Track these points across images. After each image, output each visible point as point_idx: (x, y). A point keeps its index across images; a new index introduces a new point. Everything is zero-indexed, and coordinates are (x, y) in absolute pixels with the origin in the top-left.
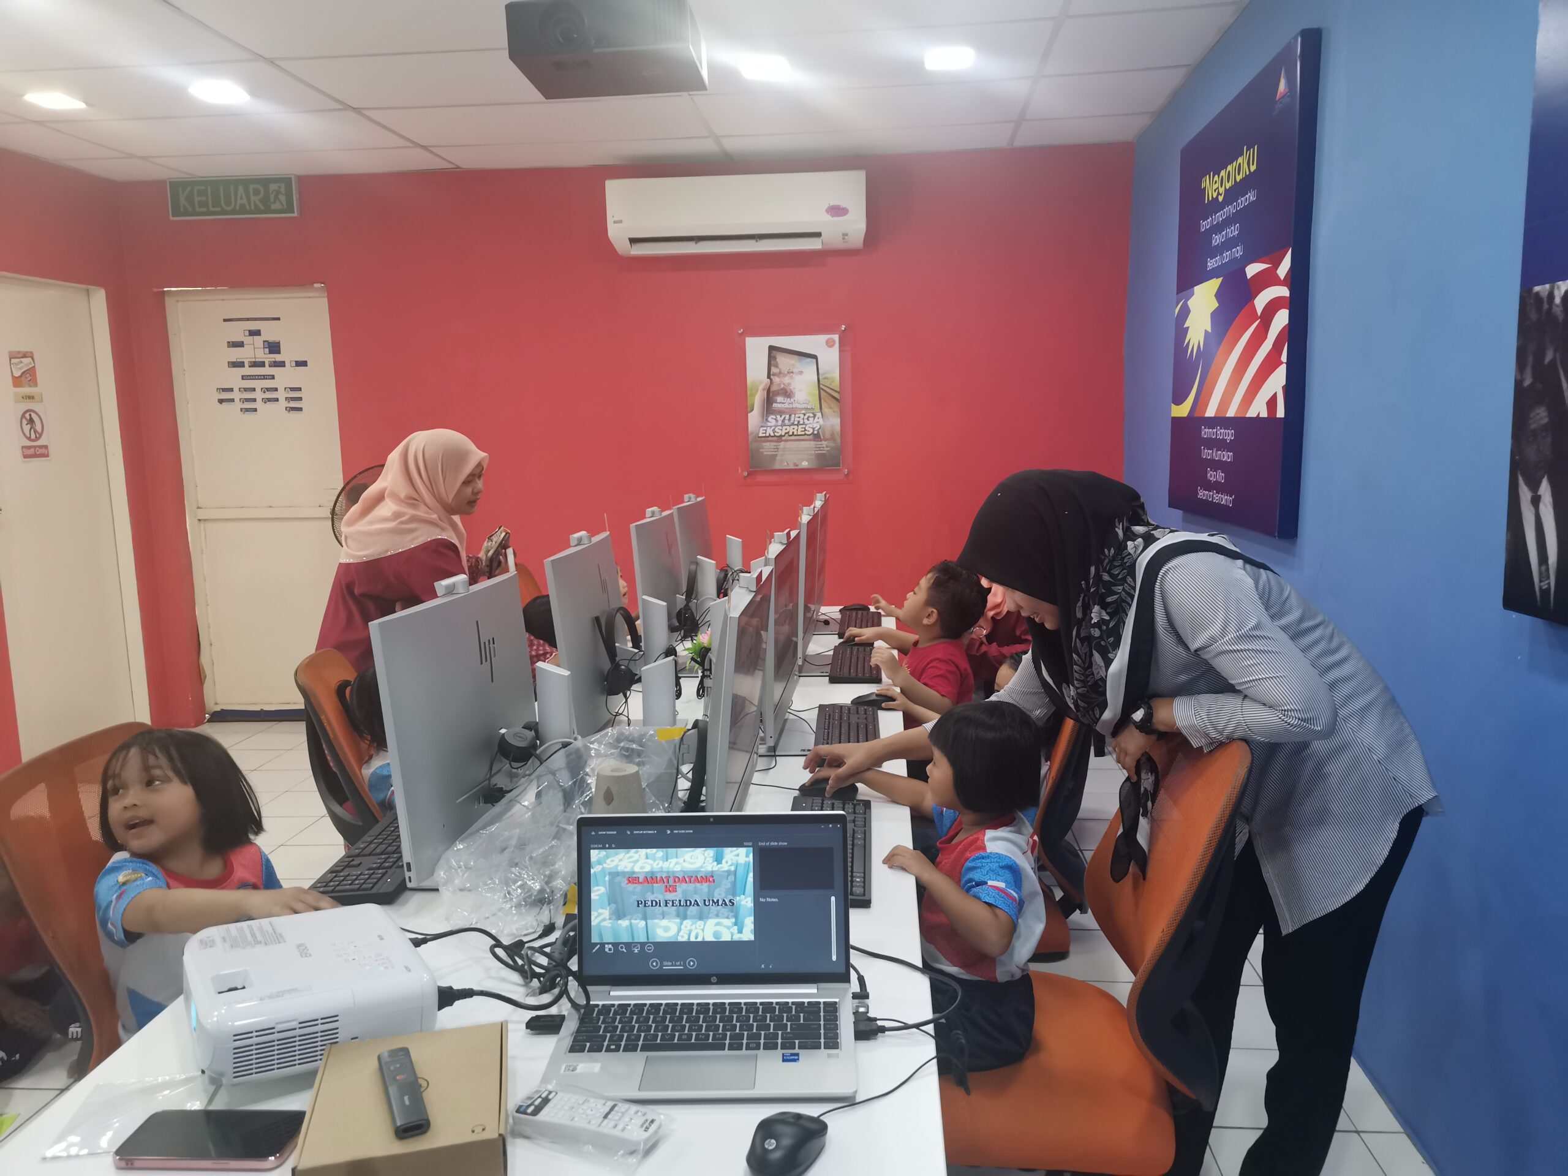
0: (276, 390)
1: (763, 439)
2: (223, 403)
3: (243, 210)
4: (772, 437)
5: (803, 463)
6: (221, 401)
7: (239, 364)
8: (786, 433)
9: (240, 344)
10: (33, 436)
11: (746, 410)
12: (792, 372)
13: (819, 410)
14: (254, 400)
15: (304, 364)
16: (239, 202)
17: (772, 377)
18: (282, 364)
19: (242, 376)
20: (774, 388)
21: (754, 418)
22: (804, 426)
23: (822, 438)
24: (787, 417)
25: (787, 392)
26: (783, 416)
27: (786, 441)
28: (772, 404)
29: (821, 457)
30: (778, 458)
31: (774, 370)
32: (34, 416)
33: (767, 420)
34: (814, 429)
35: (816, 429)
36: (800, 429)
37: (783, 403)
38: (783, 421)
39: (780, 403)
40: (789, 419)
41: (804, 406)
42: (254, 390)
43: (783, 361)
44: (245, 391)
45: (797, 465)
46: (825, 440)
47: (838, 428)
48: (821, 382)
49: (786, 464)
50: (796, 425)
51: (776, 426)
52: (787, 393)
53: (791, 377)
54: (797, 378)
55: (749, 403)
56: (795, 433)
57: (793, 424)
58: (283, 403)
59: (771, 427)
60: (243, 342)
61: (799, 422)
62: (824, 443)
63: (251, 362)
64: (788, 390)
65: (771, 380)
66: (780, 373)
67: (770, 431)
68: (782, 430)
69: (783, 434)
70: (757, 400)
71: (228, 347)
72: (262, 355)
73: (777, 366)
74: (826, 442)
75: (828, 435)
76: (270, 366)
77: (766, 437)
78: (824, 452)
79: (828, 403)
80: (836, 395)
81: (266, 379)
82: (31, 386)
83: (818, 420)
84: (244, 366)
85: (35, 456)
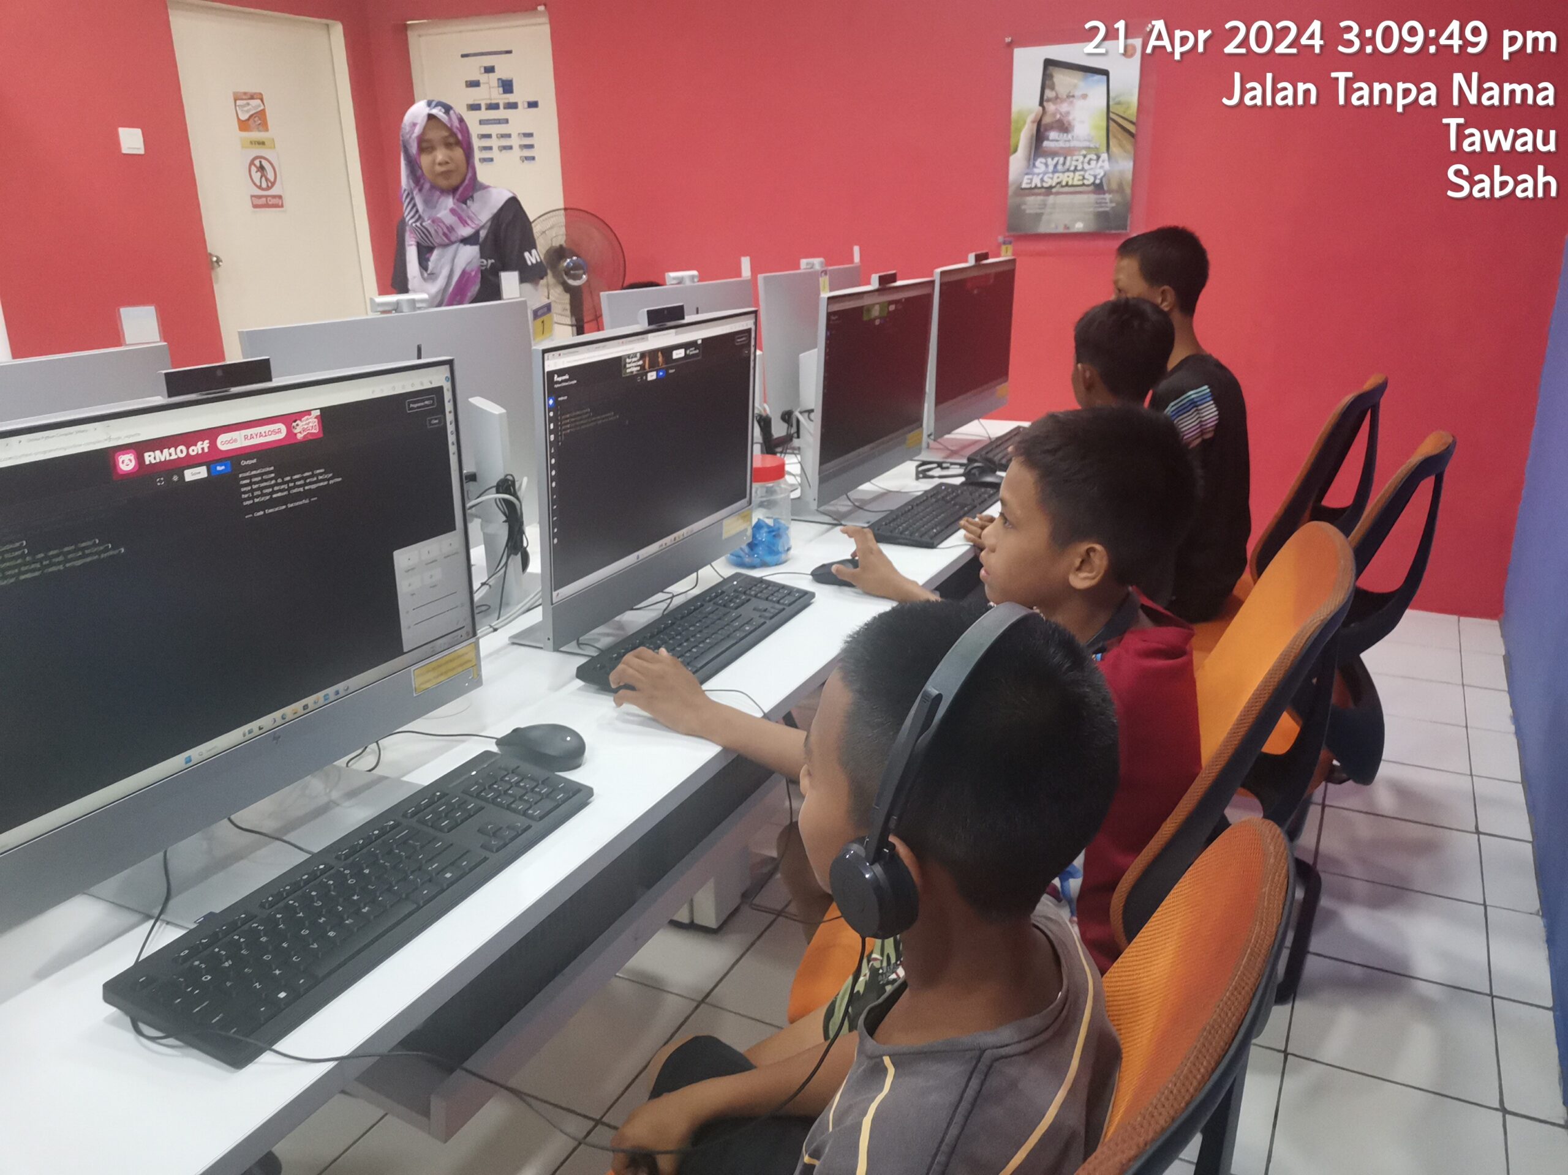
0: (509, 136)
1: (1027, 191)
4: (1040, 188)
5: (1077, 226)
7: (475, 107)
8: (1058, 183)
9: (474, 84)
10: (264, 185)
11: (1008, 150)
12: (1073, 96)
13: (1104, 148)
14: (490, 148)
15: (535, 104)
17: (1045, 104)
18: (513, 106)
19: (480, 120)
20: (1047, 120)
21: (1017, 162)
22: (1082, 173)
23: (1105, 188)
24: (1061, 160)
25: (1064, 124)
26: (1056, 159)
27: (1058, 193)
28: (1042, 142)
29: (1102, 216)
30: (1044, 218)
31: (1049, 94)
32: (264, 163)
33: (1034, 165)
34: (1095, 177)
35: (1099, 177)
36: (1075, 179)
37: (1057, 141)
38: (1056, 166)
39: (1054, 140)
40: (1064, 164)
41: (1086, 144)
42: (489, 136)
43: (1063, 80)
45: (1068, 228)
46: (1110, 192)
47: (1129, 176)
48: (1111, 109)
49: (1054, 225)
50: (1071, 171)
51: (1045, 173)
52: (1064, 127)
53: (1072, 102)
54: (1079, 103)
55: (1013, 142)
56: (1070, 183)
57: (1068, 170)
58: (517, 151)
59: (1038, 174)
60: (479, 81)
61: (1076, 167)
62: (1108, 196)
63: (486, 104)
64: (1065, 122)
65: (1044, 108)
66: (1057, 98)
67: (1036, 181)
68: (1052, 178)
69: (1054, 184)
70: (1024, 137)
71: (467, 87)
72: (498, 96)
73: (1053, 88)
74: (1111, 196)
75: (1114, 186)
76: (504, 108)
77: (1031, 189)
78: (1107, 209)
79: (1119, 140)
80: (1132, 128)
81: (501, 123)
82: (260, 131)
83: (1103, 164)
84: (481, 109)
85: (267, 206)
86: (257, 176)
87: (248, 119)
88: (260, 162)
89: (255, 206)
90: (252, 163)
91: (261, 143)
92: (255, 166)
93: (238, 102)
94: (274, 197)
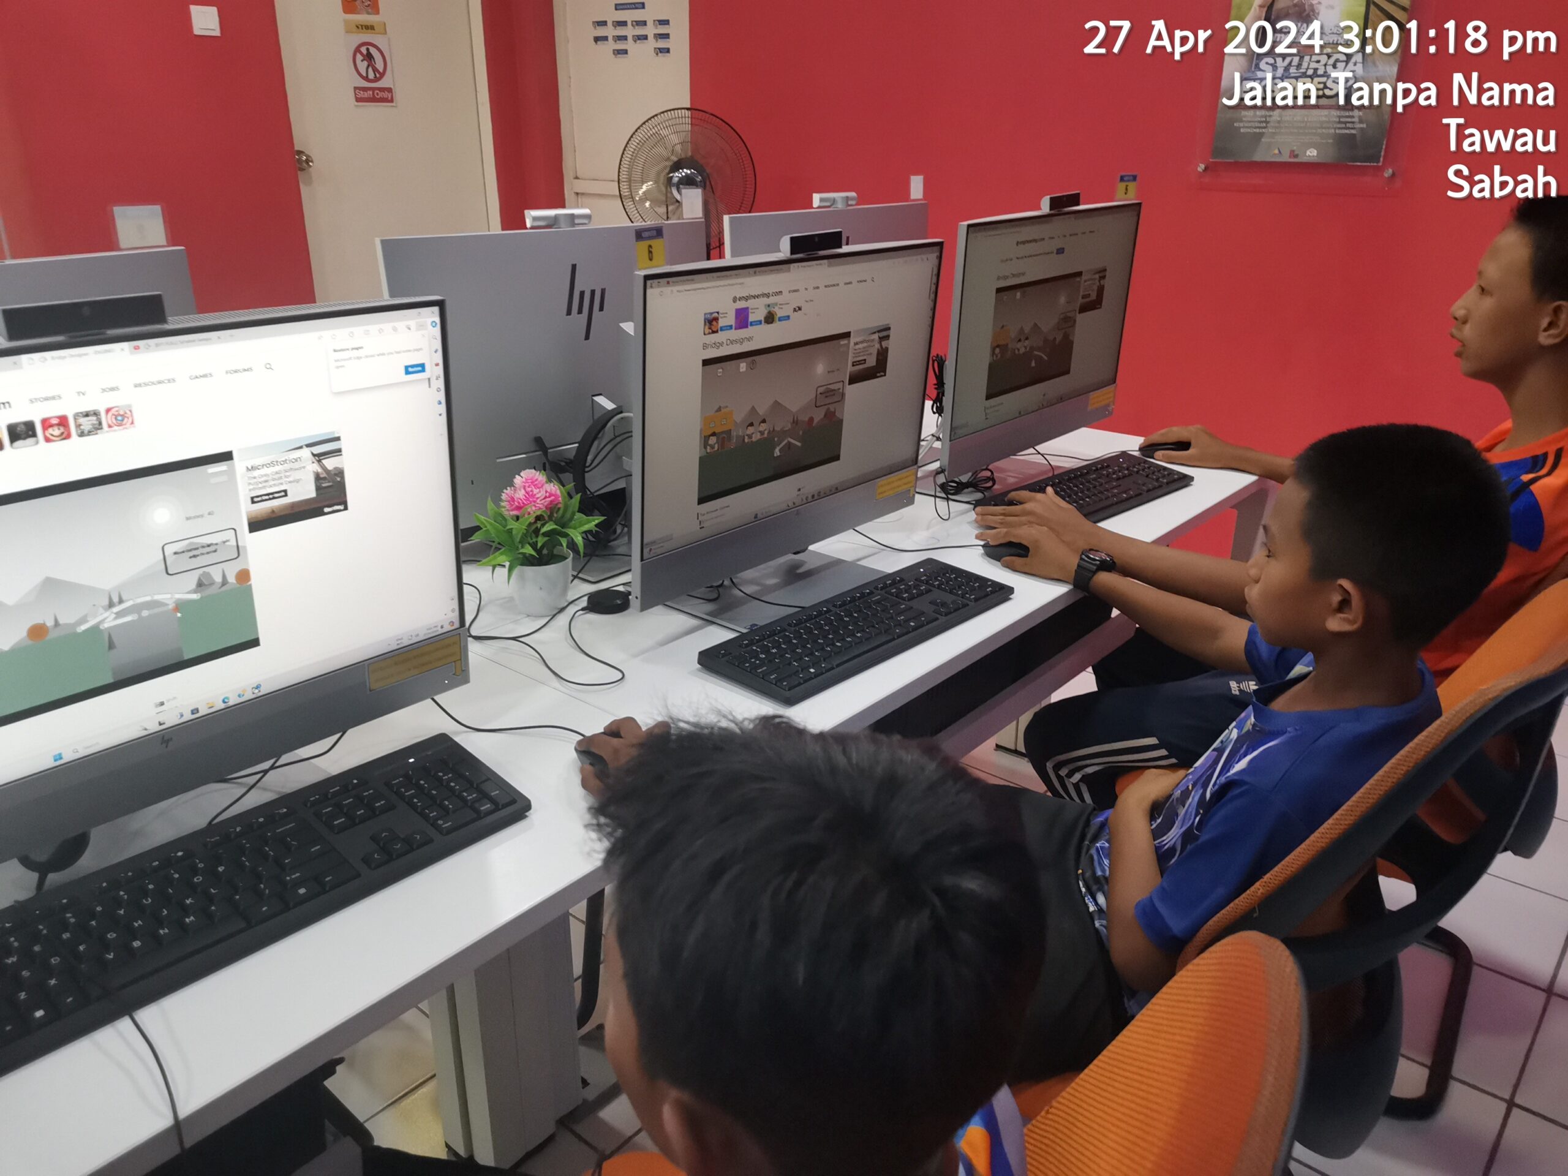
0: (644, 23)
2: (599, 43)
5: (1308, 153)
10: (371, 75)
14: (625, 38)
20: (1280, 4)
24: (1296, 60)
25: (1304, 10)
29: (1345, 142)
30: (1264, 140)
32: (373, 50)
33: (1257, 67)
36: (1315, 86)
40: (1299, 66)
45: (1296, 156)
49: (1276, 151)
50: (1308, 77)
52: (1304, 14)
57: (1304, 75)
58: (652, 42)
62: (1357, 114)
74: (1361, 113)
78: (1353, 132)
80: (1402, 17)
81: (637, 8)
82: (368, 13)
85: (373, 100)
86: (362, 66)
88: (368, 50)
89: (358, 100)
90: (357, 50)
91: (370, 28)
92: (361, 54)
94: (382, 90)
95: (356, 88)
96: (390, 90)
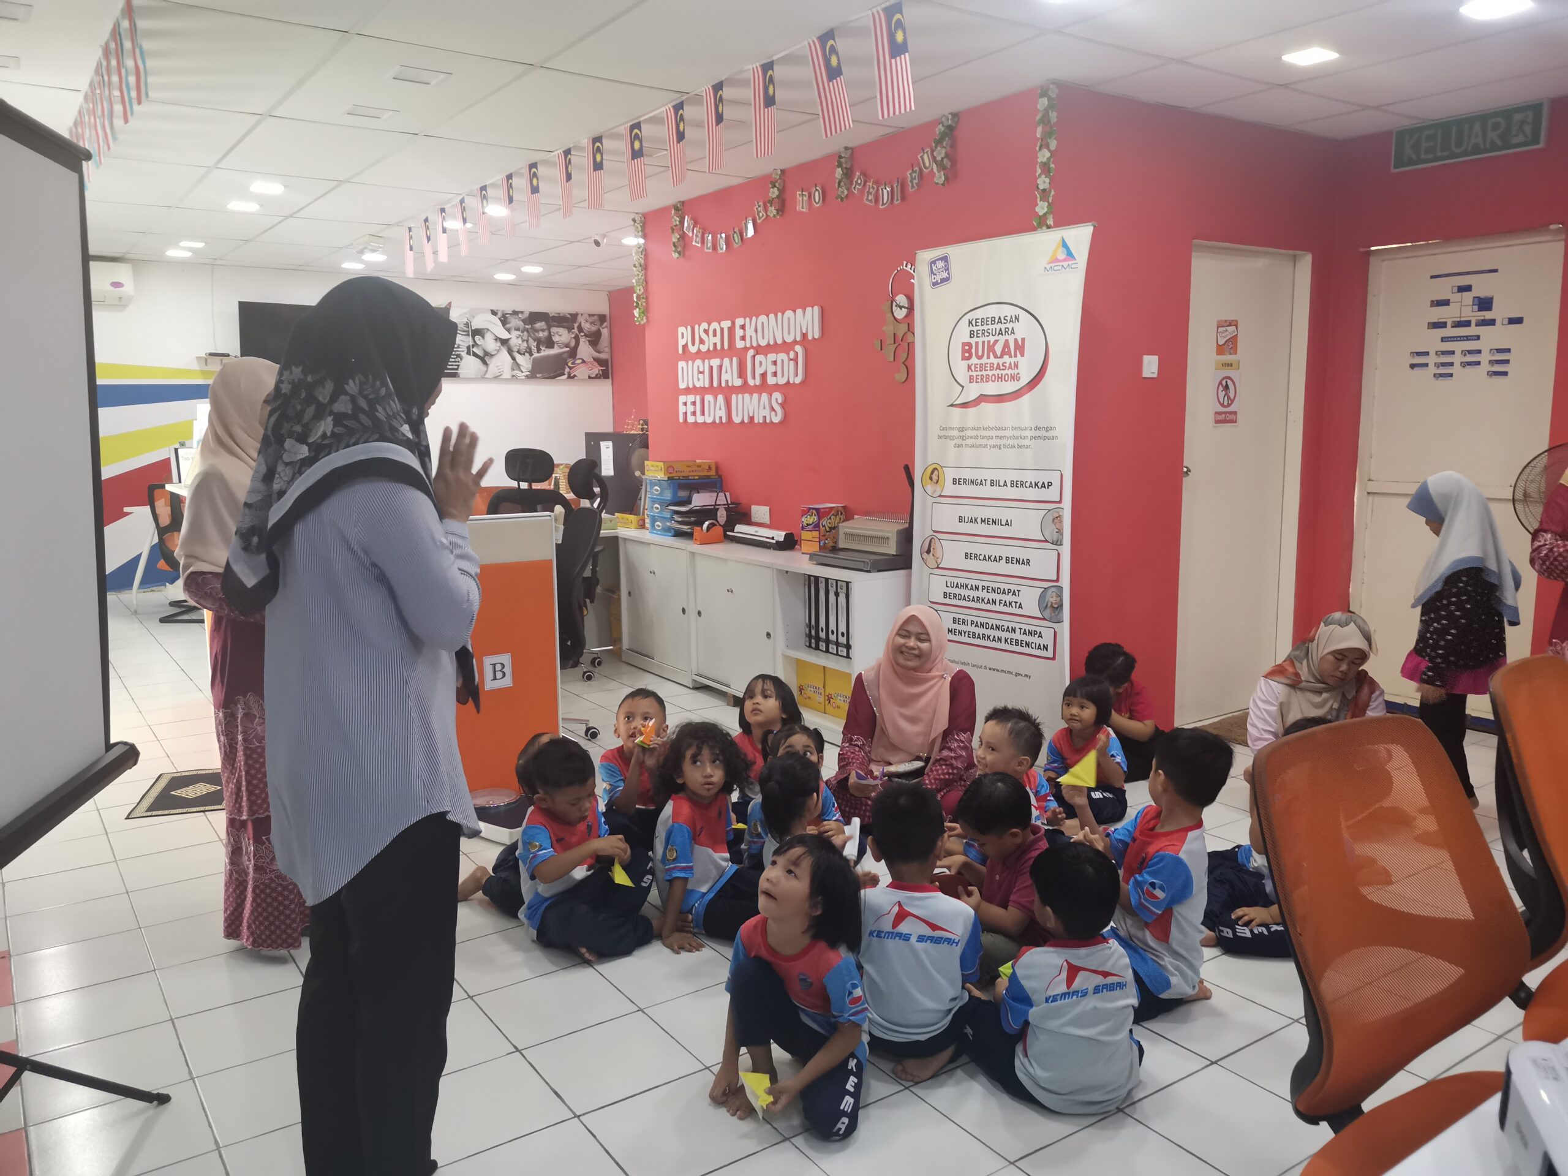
0: (1479, 352)
2: (1416, 368)
3: (1476, 150)
6: (1413, 366)
7: (1440, 325)
9: (1446, 303)
10: (1226, 403)
14: (1452, 364)
15: (1518, 321)
16: (1473, 141)
18: (1492, 322)
19: (1442, 338)
32: (1230, 383)
42: (1453, 353)
44: (1442, 354)
58: (1485, 367)
60: (1449, 300)
63: (1454, 322)
71: (1431, 306)
72: (1471, 313)
76: (1477, 325)
81: (1470, 340)
82: (1231, 354)
84: (1445, 327)
85: (1225, 421)
86: (1222, 394)
87: (1224, 345)
88: (1226, 382)
89: (1217, 422)
90: (1220, 383)
91: (1230, 365)
92: (1222, 386)
93: (1221, 329)
94: (1231, 413)
95: (1216, 413)
96: (1235, 413)
